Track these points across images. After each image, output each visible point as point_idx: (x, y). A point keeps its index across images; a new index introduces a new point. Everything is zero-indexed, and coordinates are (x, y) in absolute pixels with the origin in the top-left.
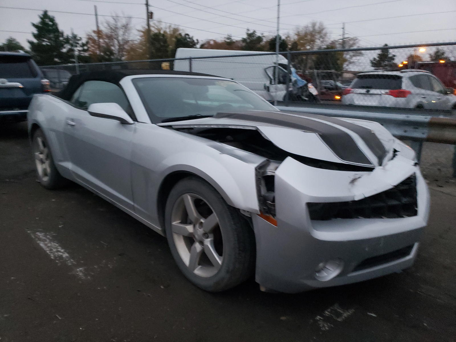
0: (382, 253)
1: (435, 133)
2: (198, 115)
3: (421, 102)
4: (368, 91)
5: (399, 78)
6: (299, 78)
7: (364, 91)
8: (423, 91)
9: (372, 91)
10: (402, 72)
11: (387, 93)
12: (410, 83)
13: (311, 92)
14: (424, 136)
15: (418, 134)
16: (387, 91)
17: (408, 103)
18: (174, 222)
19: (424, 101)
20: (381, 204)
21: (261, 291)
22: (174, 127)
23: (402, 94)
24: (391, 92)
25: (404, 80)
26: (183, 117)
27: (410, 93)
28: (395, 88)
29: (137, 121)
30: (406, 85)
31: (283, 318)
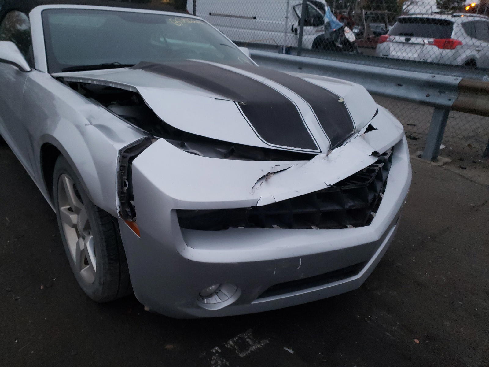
0: (302, 276)
1: (466, 100)
2: (116, 64)
3: (474, 56)
4: (408, 40)
5: (449, 24)
6: (335, 19)
7: (403, 39)
8: (477, 43)
9: (413, 40)
10: (453, 16)
11: (430, 43)
12: (463, 30)
13: (347, 37)
14: (451, 103)
15: (443, 100)
16: (432, 40)
17: (455, 57)
18: (63, 207)
19: (478, 56)
20: (309, 210)
21: (145, 310)
22: (65, 80)
23: (451, 44)
24: (435, 41)
25: (455, 26)
26: (90, 66)
27: (460, 43)
28: (441, 37)
29: (35, 68)
30: (457, 33)
31: (169, 347)
